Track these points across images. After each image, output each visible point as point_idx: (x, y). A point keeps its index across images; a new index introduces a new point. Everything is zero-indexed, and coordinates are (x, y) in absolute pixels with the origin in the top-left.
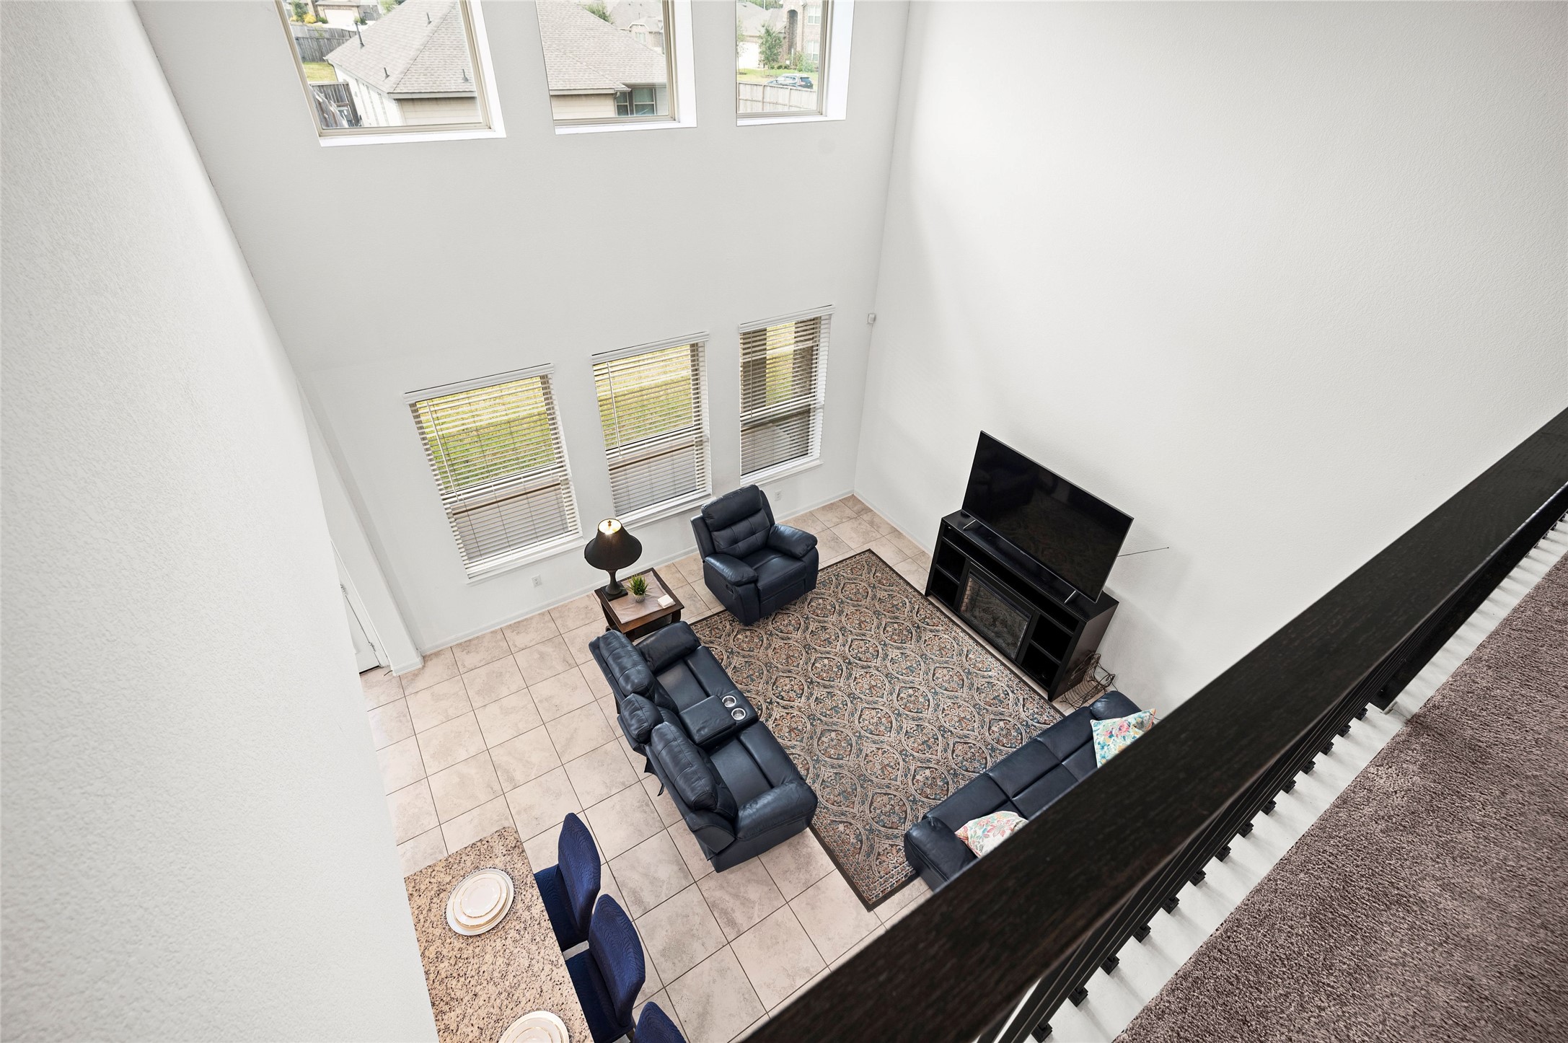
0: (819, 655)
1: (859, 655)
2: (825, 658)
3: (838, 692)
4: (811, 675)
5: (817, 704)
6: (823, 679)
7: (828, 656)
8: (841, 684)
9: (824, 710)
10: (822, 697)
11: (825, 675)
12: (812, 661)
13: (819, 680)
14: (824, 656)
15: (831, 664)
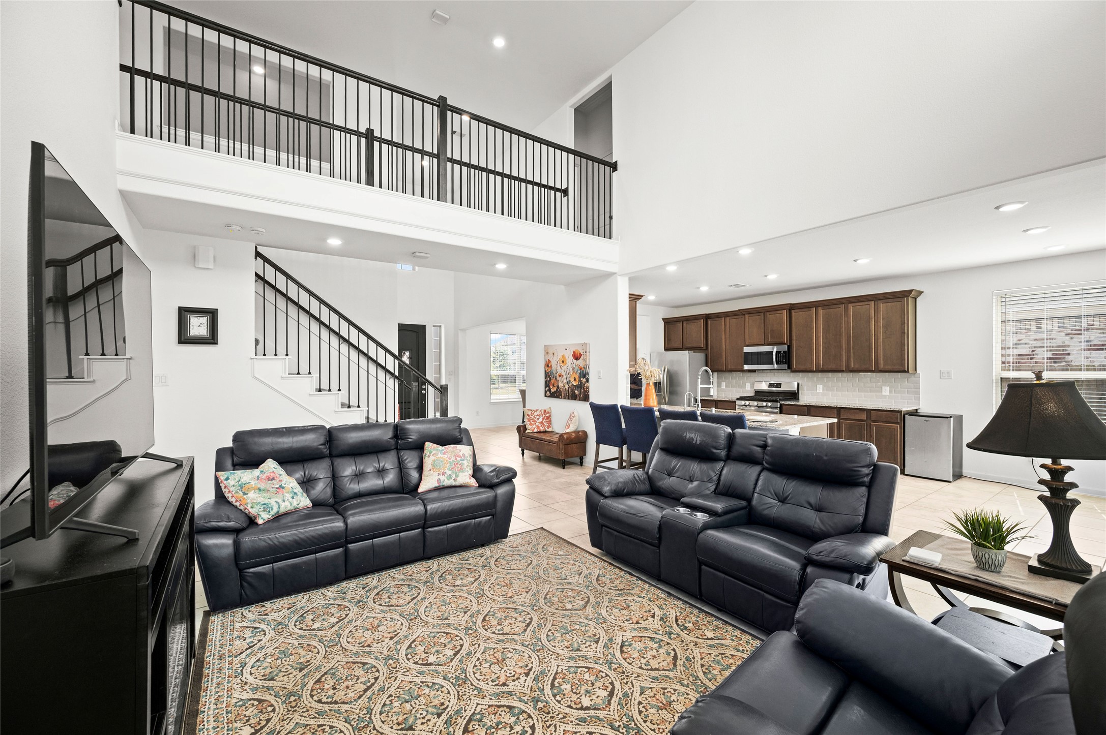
0: (601, 714)
1: (513, 719)
2: (587, 708)
3: (560, 652)
4: (611, 673)
5: (595, 635)
6: (589, 668)
7: (582, 713)
8: (554, 664)
9: (583, 629)
10: (588, 644)
11: (587, 676)
12: (615, 700)
13: (597, 667)
14: (592, 713)
15: (574, 698)
